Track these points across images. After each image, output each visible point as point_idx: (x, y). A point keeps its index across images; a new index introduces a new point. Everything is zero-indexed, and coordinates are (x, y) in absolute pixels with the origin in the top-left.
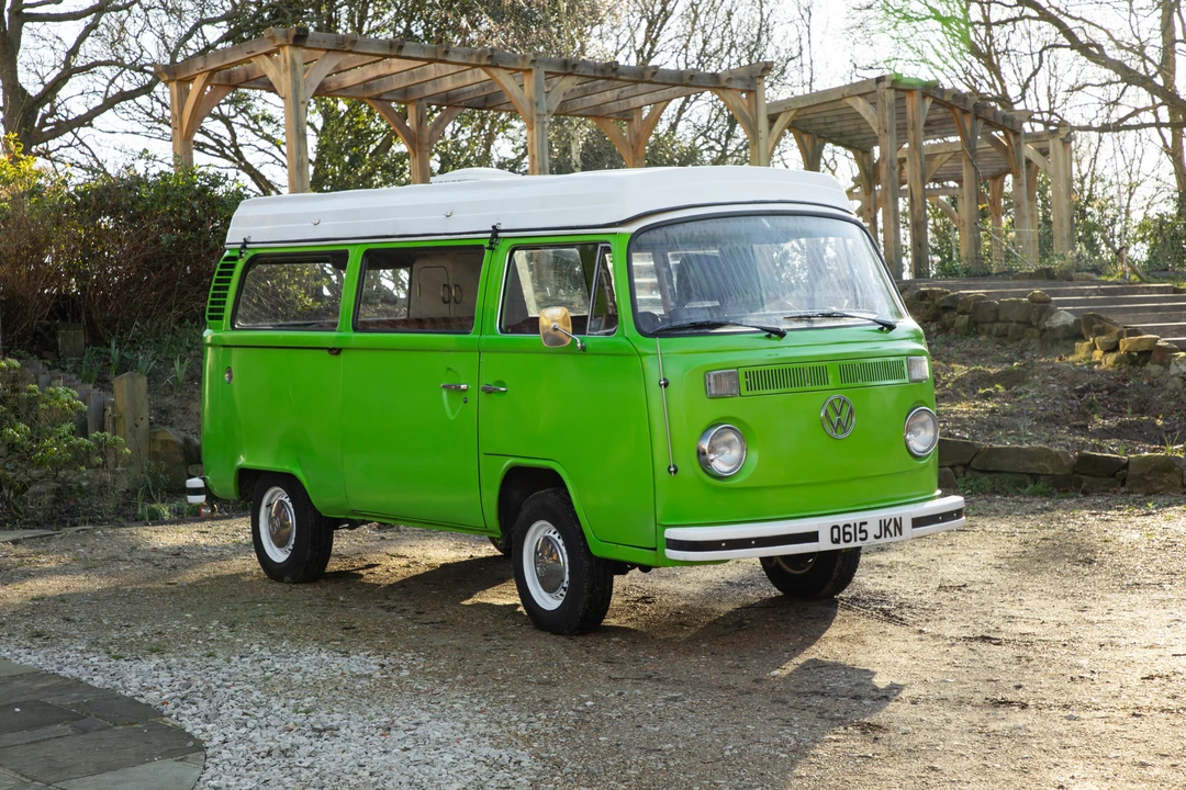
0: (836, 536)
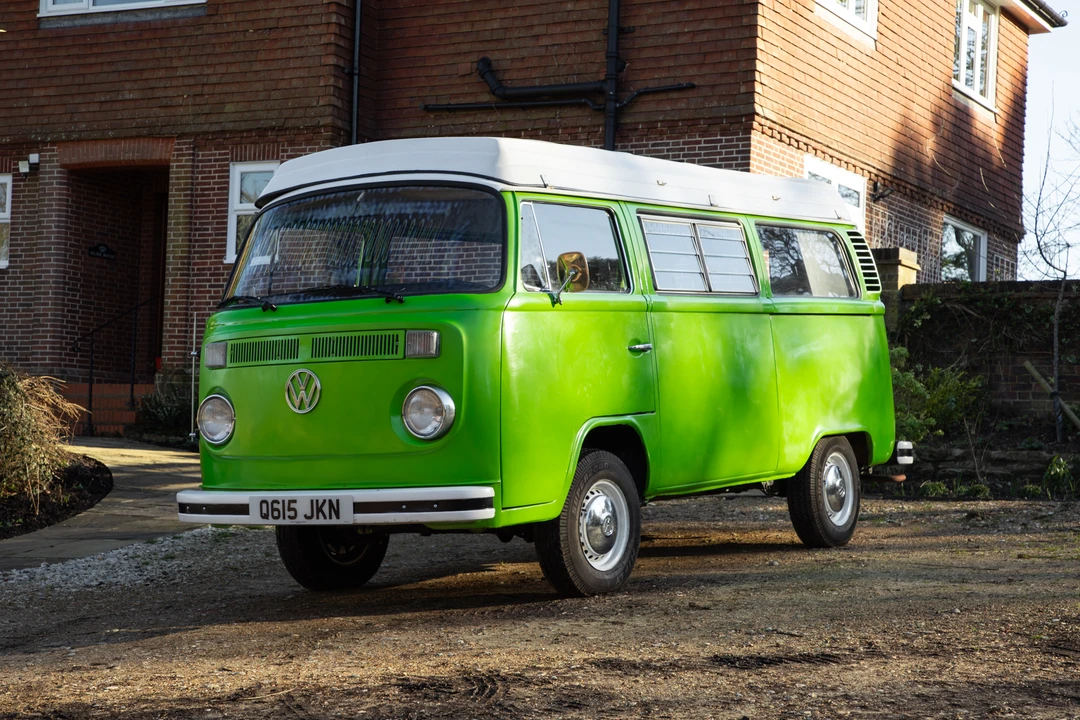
0: (265, 511)
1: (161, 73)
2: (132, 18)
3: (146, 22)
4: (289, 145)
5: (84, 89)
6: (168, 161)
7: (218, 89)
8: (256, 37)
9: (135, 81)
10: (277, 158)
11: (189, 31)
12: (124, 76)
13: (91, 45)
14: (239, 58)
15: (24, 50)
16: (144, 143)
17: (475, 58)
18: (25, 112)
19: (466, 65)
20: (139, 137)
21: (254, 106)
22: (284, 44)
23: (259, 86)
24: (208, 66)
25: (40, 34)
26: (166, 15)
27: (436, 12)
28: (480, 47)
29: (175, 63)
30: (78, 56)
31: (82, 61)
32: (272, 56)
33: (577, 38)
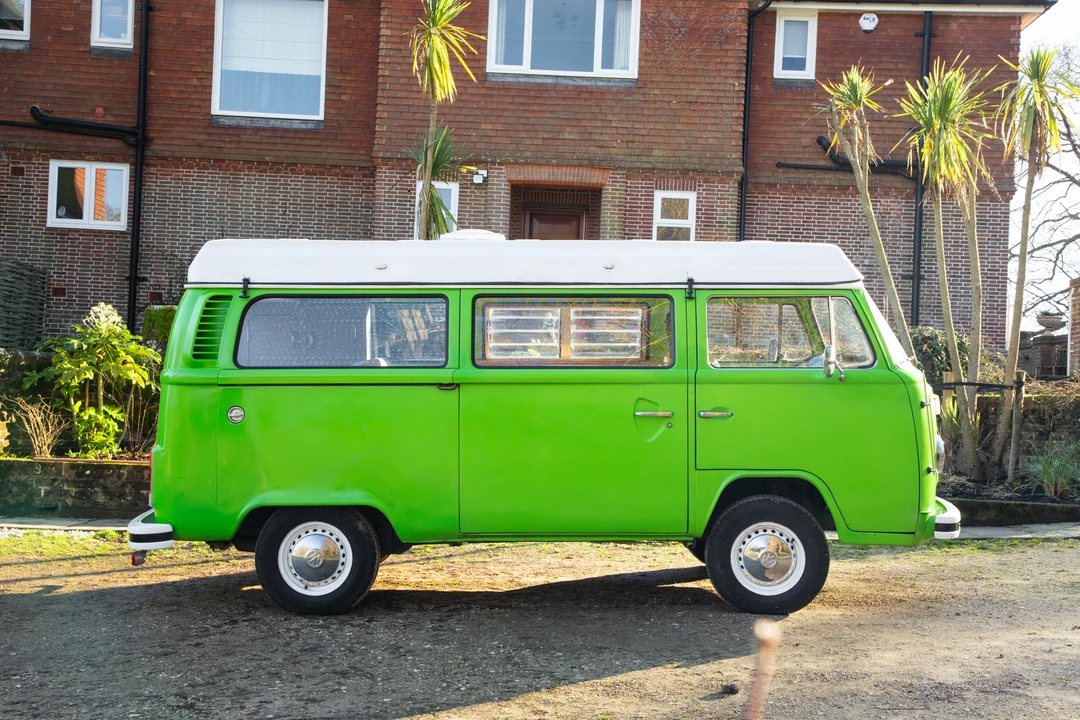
1: (598, 124)
2: (570, 82)
3: (583, 86)
4: (704, 182)
5: (527, 128)
6: (604, 185)
7: (647, 139)
8: (678, 107)
9: (575, 126)
10: (695, 190)
11: (621, 96)
12: (563, 122)
13: (534, 98)
14: (664, 119)
15: (472, 94)
16: (583, 171)
17: (814, 136)
18: (474, 139)
19: (807, 140)
20: (580, 166)
21: (677, 154)
22: (703, 114)
23: (683, 141)
24: (638, 122)
25: (487, 85)
26: (600, 83)
27: (783, 103)
28: (818, 129)
29: (609, 118)
30: (523, 104)
31: (526, 108)
32: (692, 121)
33: (890, 132)
